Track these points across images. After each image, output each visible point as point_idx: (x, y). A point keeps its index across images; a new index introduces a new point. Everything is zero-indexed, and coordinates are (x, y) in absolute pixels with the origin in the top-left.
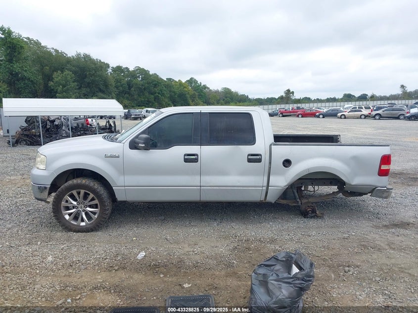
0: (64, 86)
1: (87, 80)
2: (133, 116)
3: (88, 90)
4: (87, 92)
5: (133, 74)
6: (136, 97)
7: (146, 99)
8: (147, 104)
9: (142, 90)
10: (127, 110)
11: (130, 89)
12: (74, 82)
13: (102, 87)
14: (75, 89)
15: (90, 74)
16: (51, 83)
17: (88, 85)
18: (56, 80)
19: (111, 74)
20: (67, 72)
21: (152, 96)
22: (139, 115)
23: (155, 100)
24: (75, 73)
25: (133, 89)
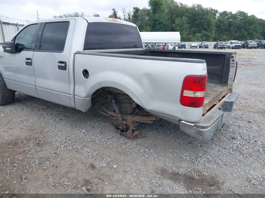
0: (180, 27)
1: (196, 22)
2: (219, 46)
3: (196, 29)
4: (195, 30)
5: (234, 17)
6: (233, 33)
7: (241, 35)
8: (241, 38)
9: (239, 28)
10: (216, 43)
11: (230, 28)
12: (187, 24)
13: (205, 26)
14: (188, 28)
15: (199, 18)
16: (174, 25)
17: (197, 26)
18: (177, 23)
19: (218, 17)
20: (184, 17)
21: (247, 32)
22: (224, 45)
23: (248, 35)
24: (188, 18)
25: (232, 28)
